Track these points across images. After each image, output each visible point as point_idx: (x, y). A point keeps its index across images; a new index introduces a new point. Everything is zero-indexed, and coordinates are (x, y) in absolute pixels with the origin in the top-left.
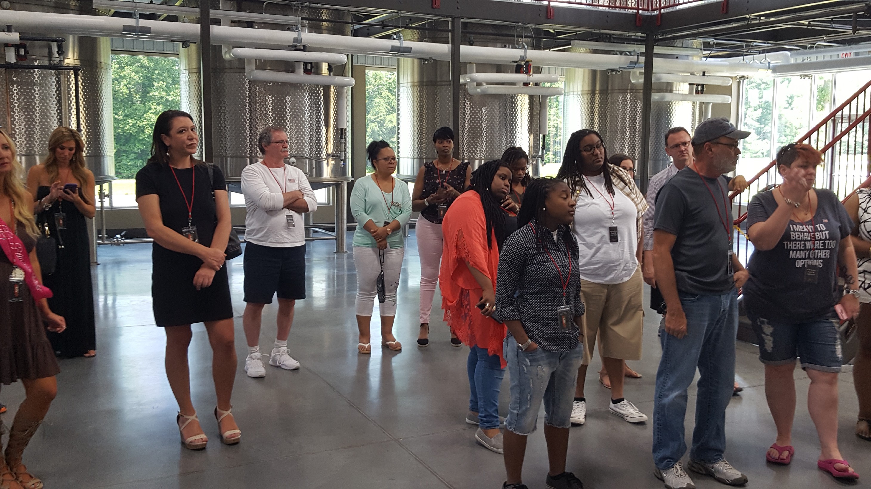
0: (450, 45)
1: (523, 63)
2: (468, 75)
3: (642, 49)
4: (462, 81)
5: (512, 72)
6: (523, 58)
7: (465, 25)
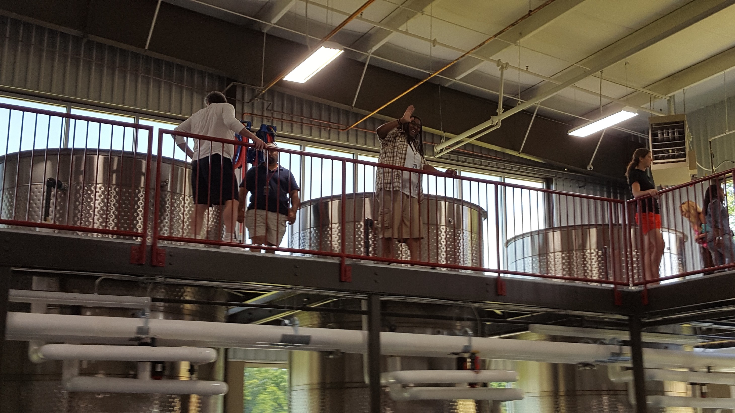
0: (366, 332)
1: (466, 355)
2: (392, 374)
3: (626, 336)
4: (383, 381)
5: (449, 369)
6: (467, 349)
7: (384, 303)
